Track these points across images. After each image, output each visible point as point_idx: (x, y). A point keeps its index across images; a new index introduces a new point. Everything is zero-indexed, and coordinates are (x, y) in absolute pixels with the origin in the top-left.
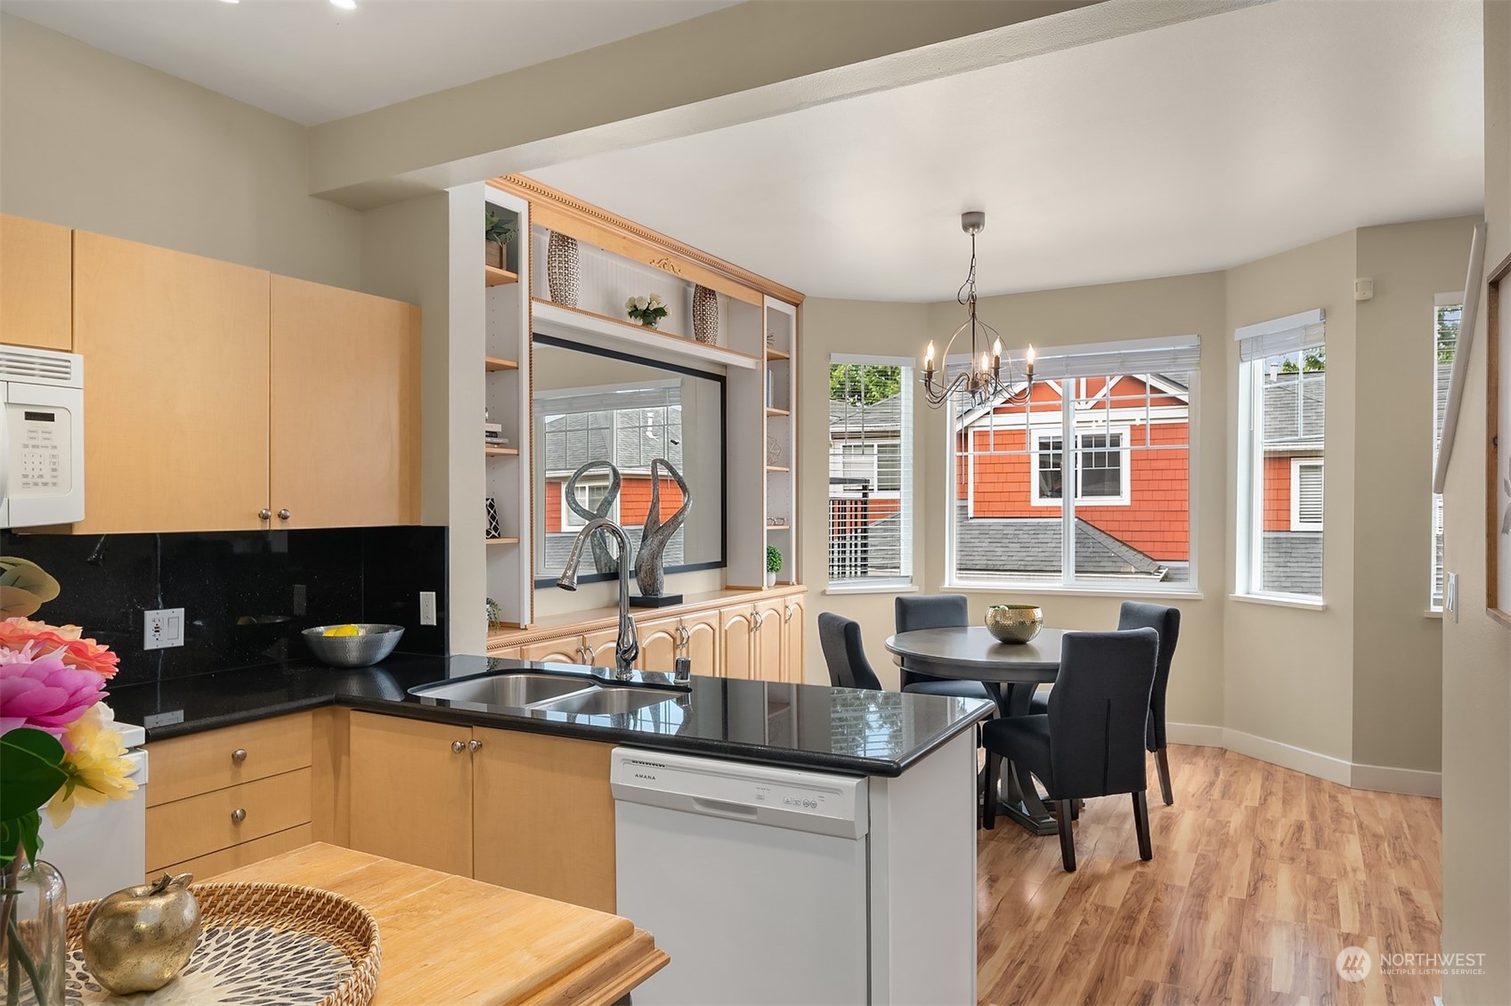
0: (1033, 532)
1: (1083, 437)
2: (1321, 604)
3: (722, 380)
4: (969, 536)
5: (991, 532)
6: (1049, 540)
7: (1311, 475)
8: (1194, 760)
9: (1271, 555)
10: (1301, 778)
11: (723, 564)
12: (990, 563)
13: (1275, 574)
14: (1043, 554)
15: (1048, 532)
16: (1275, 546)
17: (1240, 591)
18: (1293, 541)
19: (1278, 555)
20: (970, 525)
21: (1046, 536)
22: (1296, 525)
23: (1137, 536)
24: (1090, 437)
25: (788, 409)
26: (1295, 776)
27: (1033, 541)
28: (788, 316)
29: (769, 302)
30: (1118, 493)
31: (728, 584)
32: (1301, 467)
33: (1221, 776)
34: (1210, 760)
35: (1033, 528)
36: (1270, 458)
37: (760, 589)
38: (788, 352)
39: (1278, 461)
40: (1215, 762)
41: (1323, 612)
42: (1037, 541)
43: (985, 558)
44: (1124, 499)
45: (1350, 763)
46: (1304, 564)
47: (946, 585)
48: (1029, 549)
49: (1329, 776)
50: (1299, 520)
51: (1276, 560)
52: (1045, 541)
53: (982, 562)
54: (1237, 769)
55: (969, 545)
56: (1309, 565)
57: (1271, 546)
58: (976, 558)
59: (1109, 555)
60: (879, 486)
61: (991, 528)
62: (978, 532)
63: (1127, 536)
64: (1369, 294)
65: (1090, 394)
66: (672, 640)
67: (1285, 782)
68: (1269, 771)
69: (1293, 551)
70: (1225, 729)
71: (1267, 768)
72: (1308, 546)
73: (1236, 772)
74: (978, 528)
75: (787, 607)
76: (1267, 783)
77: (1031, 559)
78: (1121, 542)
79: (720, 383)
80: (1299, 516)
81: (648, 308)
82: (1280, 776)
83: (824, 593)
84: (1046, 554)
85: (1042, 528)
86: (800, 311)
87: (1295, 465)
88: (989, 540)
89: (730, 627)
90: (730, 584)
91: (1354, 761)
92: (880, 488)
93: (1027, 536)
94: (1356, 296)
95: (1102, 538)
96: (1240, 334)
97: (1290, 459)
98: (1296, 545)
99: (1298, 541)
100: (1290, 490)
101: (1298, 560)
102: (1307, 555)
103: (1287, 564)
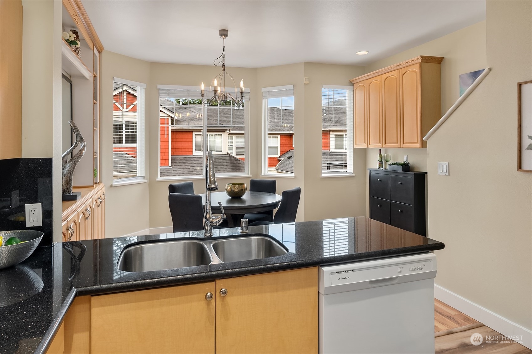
3: (71, 83)
7: (199, 137)
22: (194, 153)
29: (94, 48)
37: (94, 187)
41: (294, 178)
50: (195, 151)
72: (198, 160)
80: (195, 150)
83: (111, 186)
86: (100, 56)
87: (194, 133)
96: (263, 90)
97: (192, 132)
98: (194, 160)
99: (195, 158)
100: (192, 142)
101: (197, 164)
102: (199, 163)
103: (194, 166)
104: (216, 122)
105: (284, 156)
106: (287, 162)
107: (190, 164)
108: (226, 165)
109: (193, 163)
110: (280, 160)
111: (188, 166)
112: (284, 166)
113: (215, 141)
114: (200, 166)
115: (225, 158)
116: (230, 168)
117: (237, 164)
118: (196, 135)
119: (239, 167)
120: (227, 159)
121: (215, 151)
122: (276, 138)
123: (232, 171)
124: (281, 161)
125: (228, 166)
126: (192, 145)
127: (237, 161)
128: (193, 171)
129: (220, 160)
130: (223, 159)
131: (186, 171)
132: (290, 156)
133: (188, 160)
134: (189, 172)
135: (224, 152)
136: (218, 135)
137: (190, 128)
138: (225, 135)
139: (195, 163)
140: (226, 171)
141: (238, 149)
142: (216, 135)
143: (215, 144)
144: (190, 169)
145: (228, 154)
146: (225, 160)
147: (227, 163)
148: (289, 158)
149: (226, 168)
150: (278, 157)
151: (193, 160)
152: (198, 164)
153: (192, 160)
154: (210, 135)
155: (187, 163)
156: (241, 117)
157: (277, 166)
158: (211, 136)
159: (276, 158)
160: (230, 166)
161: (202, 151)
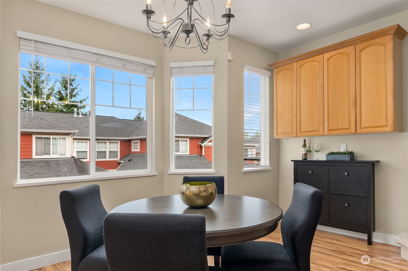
7: (40, 140)
17: (171, 170)
18: (34, 162)
22: (34, 156)
36: (24, 134)
39: (27, 135)
50: (35, 155)
64: (233, 59)
69: (35, 165)
72: (39, 163)
80: (35, 153)
87: (34, 137)
96: (173, 65)
97: (32, 135)
98: (35, 163)
99: (36, 162)
100: (32, 145)
101: (37, 168)
102: (40, 166)
103: (35, 169)
104: (59, 126)
105: (124, 159)
106: (128, 164)
107: (30, 168)
108: (71, 168)
109: (34, 166)
110: (120, 163)
111: (27, 170)
112: (126, 168)
113: (58, 144)
114: (42, 169)
115: (69, 161)
116: (76, 170)
117: (83, 167)
118: (36, 138)
119: (85, 170)
120: (71, 162)
121: (58, 154)
122: (117, 144)
123: (78, 173)
124: (122, 164)
125: (73, 169)
126: (32, 148)
127: (82, 164)
128: (34, 174)
129: (64, 163)
130: (67, 162)
131: (25, 175)
132: (130, 159)
133: (27, 164)
134: (29, 176)
135: (68, 155)
136: (62, 138)
137: (30, 130)
138: (69, 139)
139: (35, 166)
140: (71, 174)
141: (78, 153)
142: (60, 138)
143: (58, 147)
144: (30, 173)
145: (73, 157)
146: (69, 163)
147: (72, 166)
148: (129, 161)
149: (71, 171)
150: (118, 160)
151: (33, 163)
152: (40, 168)
153: (31, 163)
154: (52, 138)
155: (26, 167)
156: (81, 124)
157: (118, 168)
158: (53, 140)
159: (116, 161)
160: (76, 169)
161: (43, 154)
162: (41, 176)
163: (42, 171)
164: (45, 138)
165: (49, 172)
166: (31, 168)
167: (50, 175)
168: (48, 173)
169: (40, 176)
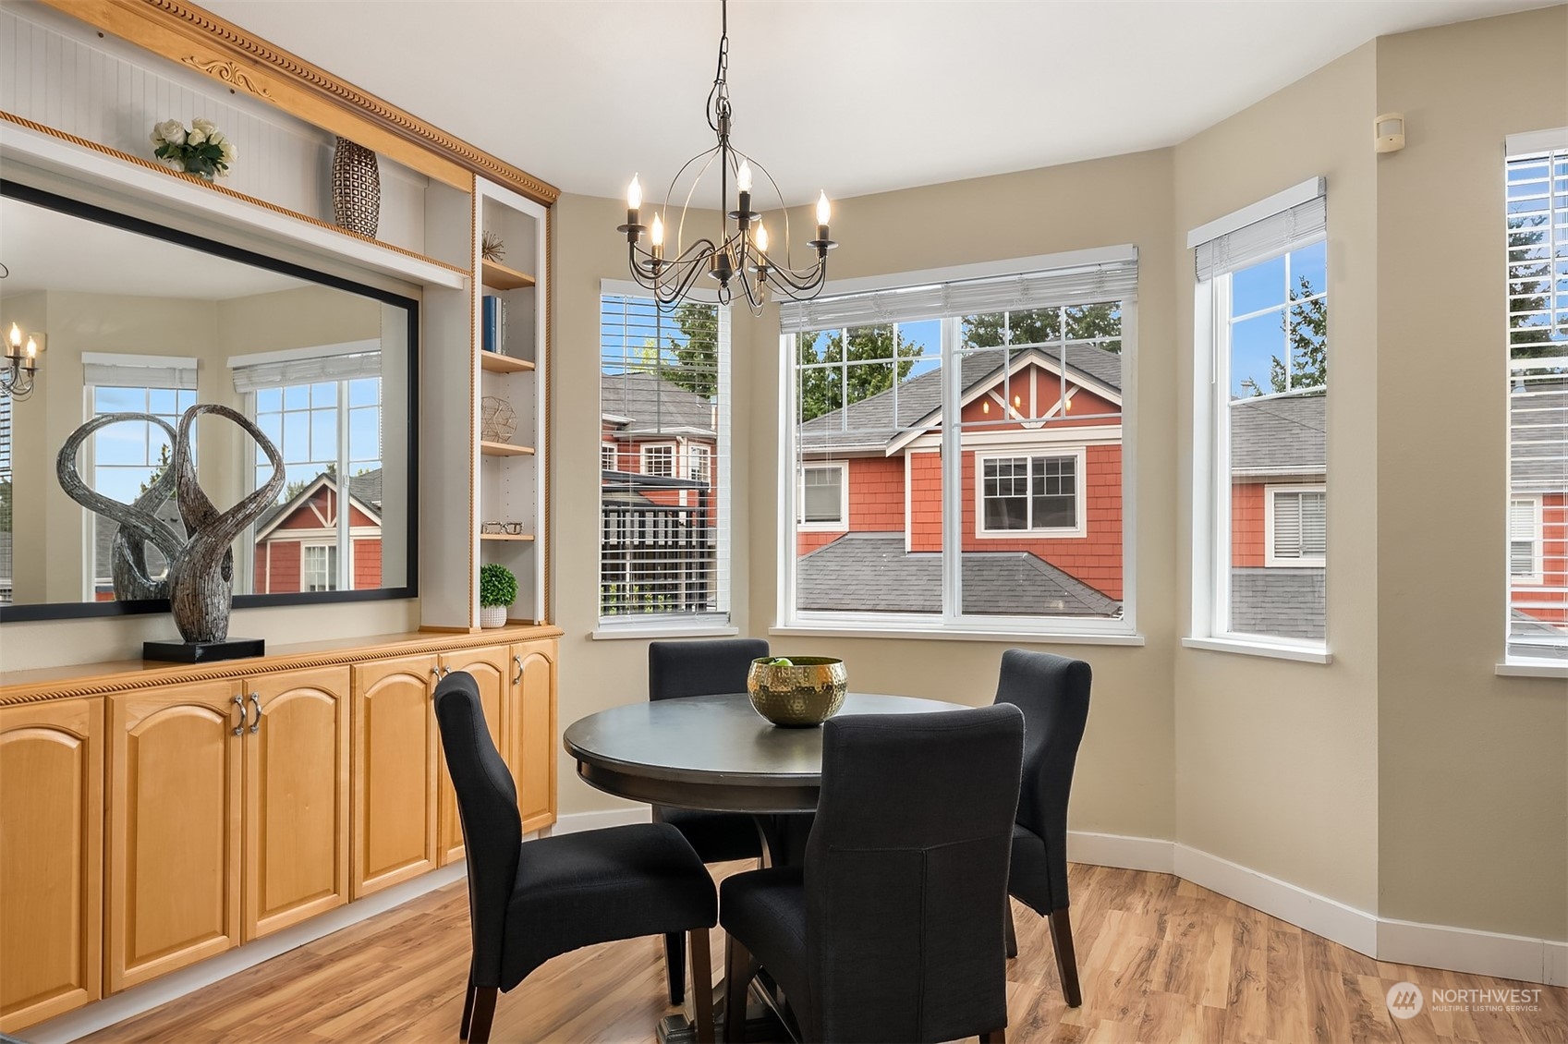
0: (977, 568)
1: (1034, 460)
2: (1324, 652)
3: (412, 307)
4: (905, 573)
5: (930, 568)
6: (995, 578)
7: (1288, 503)
8: (1129, 900)
9: (1244, 594)
10: (1295, 937)
11: (410, 591)
12: (927, 603)
13: (1250, 616)
14: (987, 593)
15: (994, 568)
16: (1250, 584)
17: (1197, 634)
18: (1268, 579)
19: (1250, 594)
20: (908, 560)
21: (991, 573)
22: (1271, 560)
23: (1094, 573)
24: (1041, 459)
25: (533, 360)
26: (1285, 934)
27: (976, 578)
28: (533, 221)
29: (484, 187)
30: (1073, 524)
31: (423, 624)
32: (1276, 495)
33: (1168, 937)
34: (1153, 901)
35: (976, 563)
36: (1241, 485)
37: (466, 631)
38: (534, 274)
39: (1249, 489)
40: (1161, 905)
41: (1327, 665)
42: (981, 578)
43: (922, 598)
44: (1080, 530)
45: (1375, 918)
46: (1280, 605)
47: (780, 625)
48: (972, 588)
49: (1340, 937)
50: (1273, 554)
51: (1250, 600)
52: (990, 578)
53: (918, 603)
54: (1194, 919)
55: (905, 583)
56: (1287, 606)
57: (1244, 584)
58: (913, 597)
59: (1061, 594)
60: (806, 516)
61: (931, 564)
62: (915, 568)
63: (1082, 574)
64: (1399, 141)
65: (1040, 414)
66: (219, 720)
67: (1270, 948)
68: (1244, 918)
69: (1269, 589)
70: (1178, 845)
71: (1241, 915)
72: (1284, 584)
73: (1192, 926)
74: (917, 563)
75: (515, 659)
76: (1241, 949)
77: (975, 598)
78: (1076, 579)
79: (406, 310)
80: (1273, 550)
81: (186, 143)
82: (1261, 935)
83: (590, 638)
84: (991, 593)
85: (988, 563)
86: (553, 213)
87: (1269, 493)
88: (928, 578)
89: (379, 692)
90: (426, 623)
91: (1382, 911)
92: (809, 518)
93: (970, 573)
94: (1378, 145)
95: (1054, 574)
97: (1262, 485)
99: (1273, 579)
100: (1264, 520)
101: (1274, 599)
102: (1285, 595)
103: (1264, 605)
126: (1264, 532)
139: (1268, 594)
152: (1281, 600)
153: (1262, 583)
161: (1301, 552)
162: (1280, 628)
163: (1285, 611)
164: (1305, 496)
165: (1309, 617)
166: (1255, 600)
167: (1310, 628)
168: (1304, 623)
169: (1277, 628)
